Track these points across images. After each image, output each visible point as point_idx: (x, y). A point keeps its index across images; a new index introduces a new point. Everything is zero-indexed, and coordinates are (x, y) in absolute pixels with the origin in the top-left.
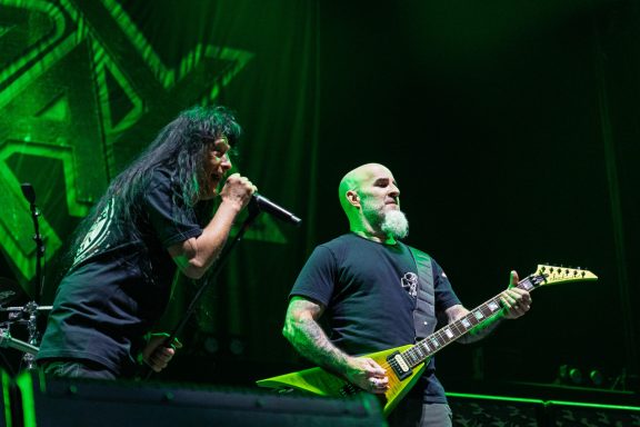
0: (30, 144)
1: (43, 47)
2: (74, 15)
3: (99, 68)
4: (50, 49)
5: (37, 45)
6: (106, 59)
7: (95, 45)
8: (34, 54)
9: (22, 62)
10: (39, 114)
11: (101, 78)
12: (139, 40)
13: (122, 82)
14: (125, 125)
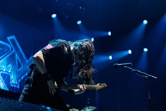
0: (5, 71)
1: (8, 53)
2: (13, 47)
3: (16, 58)
4: (9, 53)
5: (7, 52)
6: (18, 57)
7: (16, 53)
8: (6, 54)
9: (4, 55)
10: (7, 66)
11: (17, 60)
12: (23, 53)
13: (20, 61)
14: (20, 69)
